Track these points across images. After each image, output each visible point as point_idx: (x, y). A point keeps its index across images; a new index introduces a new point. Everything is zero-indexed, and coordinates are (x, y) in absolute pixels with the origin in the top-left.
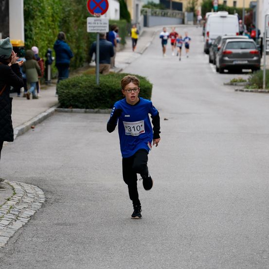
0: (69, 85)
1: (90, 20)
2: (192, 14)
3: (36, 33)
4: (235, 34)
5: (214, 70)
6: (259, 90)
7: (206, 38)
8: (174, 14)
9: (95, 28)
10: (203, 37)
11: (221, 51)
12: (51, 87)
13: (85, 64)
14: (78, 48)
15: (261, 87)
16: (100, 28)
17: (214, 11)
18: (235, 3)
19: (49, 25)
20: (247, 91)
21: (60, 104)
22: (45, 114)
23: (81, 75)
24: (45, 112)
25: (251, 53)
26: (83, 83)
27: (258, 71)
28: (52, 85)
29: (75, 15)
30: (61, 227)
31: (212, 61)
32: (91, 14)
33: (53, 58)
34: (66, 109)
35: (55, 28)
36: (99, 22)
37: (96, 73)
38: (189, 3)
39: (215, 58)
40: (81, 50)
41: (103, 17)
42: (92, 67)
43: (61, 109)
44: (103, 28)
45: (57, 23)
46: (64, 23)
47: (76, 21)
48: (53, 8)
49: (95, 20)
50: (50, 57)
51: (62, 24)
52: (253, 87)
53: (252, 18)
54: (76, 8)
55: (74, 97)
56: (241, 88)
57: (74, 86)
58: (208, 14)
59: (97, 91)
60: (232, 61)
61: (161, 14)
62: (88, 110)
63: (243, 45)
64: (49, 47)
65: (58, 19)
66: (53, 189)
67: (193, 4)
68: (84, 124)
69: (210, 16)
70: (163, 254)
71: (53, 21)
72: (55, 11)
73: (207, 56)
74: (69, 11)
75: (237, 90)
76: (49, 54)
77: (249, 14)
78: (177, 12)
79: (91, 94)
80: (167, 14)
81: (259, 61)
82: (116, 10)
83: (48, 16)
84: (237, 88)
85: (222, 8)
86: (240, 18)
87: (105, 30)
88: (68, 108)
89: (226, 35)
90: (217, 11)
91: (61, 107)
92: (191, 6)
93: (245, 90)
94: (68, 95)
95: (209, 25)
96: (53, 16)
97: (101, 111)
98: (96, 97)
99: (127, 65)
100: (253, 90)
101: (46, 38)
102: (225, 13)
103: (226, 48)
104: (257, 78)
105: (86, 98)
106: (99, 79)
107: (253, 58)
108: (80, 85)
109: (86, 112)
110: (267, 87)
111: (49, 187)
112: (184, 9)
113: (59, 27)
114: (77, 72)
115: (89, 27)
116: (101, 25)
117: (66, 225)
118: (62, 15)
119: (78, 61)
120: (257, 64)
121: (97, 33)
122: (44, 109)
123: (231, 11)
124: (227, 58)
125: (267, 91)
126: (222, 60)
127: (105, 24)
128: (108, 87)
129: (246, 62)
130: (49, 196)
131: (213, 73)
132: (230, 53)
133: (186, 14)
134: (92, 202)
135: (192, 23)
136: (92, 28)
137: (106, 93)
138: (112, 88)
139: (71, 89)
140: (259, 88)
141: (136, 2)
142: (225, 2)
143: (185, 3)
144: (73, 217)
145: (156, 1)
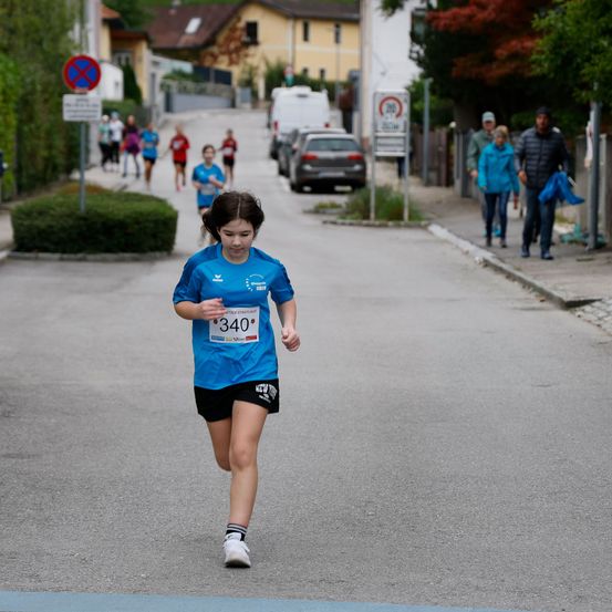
0: (33, 212)
1: (68, 99)
2: (248, 91)
4: (322, 125)
5: (287, 188)
6: (365, 222)
7: (273, 132)
8: (218, 91)
9: (78, 114)
10: (267, 130)
11: (297, 155)
13: (62, 177)
14: (50, 147)
15: (367, 217)
16: (87, 114)
17: (288, 86)
18: (322, 72)
20: (343, 224)
21: (15, 246)
23: (54, 195)
25: (351, 158)
26: (58, 209)
27: (362, 190)
29: (43, 91)
30: (14, 461)
31: (283, 172)
32: (70, 89)
33: (5, 165)
34: (27, 255)
35: (6, 114)
36: (84, 103)
38: (243, 72)
39: (288, 166)
40: (54, 152)
41: (92, 94)
42: (75, 181)
43: (19, 254)
44: (91, 114)
45: (12, 106)
46: (25, 105)
48: (4, 79)
51: (21, 106)
52: (354, 216)
54: (46, 79)
55: (41, 232)
56: (333, 218)
57: (41, 213)
58: (276, 90)
59: (82, 222)
60: (317, 173)
61: (196, 90)
62: (65, 256)
63: (337, 145)
65: (14, 98)
67: (250, 73)
68: (58, 280)
69: (280, 94)
70: (191, 509)
71: (4, 101)
72: (9, 84)
73: (274, 164)
74: (33, 83)
75: (325, 222)
78: (222, 87)
79: (71, 227)
80: (205, 90)
81: (363, 172)
82: (117, 84)
84: (325, 218)
85: (300, 80)
86: (331, 98)
87: (95, 116)
88: (30, 252)
90: (292, 85)
91: (17, 250)
92: (246, 76)
93: (340, 221)
94: (31, 229)
95: (278, 109)
96: (4, 93)
97: (91, 257)
98: (79, 234)
100: (354, 221)
102: (306, 90)
103: (308, 150)
104: (360, 201)
105: (62, 235)
106: (85, 202)
107: (352, 165)
108: (52, 212)
109: (62, 259)
110: (377, 217)
112: (235, 82)
113: (16, 111)
114: (48, 190)
115: (69, 111)
116: (89, 108)
117: (22, 458)
118: (21, 91)
119: (49, 171)
120: (359, 177)
121: (81, 123)
123: (315, 86)
124: (308, 167)
125: (377, 223)
126: (300, 171)
127: (95, 106)
128: (100, 215)
129: (340, 174)
131: (283, 192)
132: (314, 158)
134: (70, 417)
135: (248, 106)
136: (72, 114)
137: (98, 226)
138: (108, 218)
139: (36, 219)
140: (364, 218)
141: (152, 69)
142: (305, 71)
143: (237, 72)
144: (35, 443)
145: (187, 67)
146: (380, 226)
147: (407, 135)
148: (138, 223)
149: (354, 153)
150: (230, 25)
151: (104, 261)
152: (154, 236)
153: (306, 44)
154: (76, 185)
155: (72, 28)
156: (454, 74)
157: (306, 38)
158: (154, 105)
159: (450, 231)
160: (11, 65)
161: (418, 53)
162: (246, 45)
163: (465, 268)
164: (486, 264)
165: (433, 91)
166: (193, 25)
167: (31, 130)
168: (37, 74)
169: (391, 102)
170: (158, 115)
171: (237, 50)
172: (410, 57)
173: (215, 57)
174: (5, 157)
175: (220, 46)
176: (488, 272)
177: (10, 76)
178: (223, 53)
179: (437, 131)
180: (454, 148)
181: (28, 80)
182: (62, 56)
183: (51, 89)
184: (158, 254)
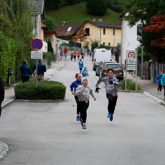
0: (21, 87)
1: (32, 52)
2: (86, 49)
3: (3, 59)
4: (110, 60)
6: (123, 91)
7: (94, 62)
8: (77, 49)
10: (92, 62)
11: (102, 69)
12: (11, 88)
16: (38, 57)
17: (98, 48)
18: (109, 44)
19: (10, 55)
21: (16, 97)
22: (8, 102)
24: (8, 101)
25: (118, 70)
26: (29, 86)
27: (122, 80)
28: (11, 87)
29: (24, 50)
30: (18, 164)
31: (97, 75)
33: (12, 72)
34: (19, 100)
35: (13, 56)
36: (37, 53)
37: (36, 80)
38: (85, 44)
39: (99, 73)
41: (39, 51)
44: (40, 57)
46: (18, 53)
47: (25, 52)
48: (12, 46)
49: (35, 53)
50: (11, 71)
51: (17, 54)
53: (119, 52)
54: (24, 46)
55: (23, 93)
57: (23, 87)
58: (95, 49)
59: (36, 90)
61: (70, 49)
62: (31, 100)
63: (114, 66)
64: (10, 66)
65: (15, 51)
66: (13, 143)
67: (87, 44)
68: (29, 108)
69: (96, 51)
71: (12, 53)
72: (14, 47)
73: (95, 72)
74: (21, 47)
76: (10, 70)
77: (117, 50)
78: (79, 48)
79: (33, 92)
80: (73, 49)
81: (123, 75)
82: (46, 47)
83: (10, 50)
85: (102, 46)
88: (20, 99)
89: (105, 61)
90: (100, 48)
91: (16, 99)
94: (21, 92)
95: (96, 55)
96: (12, 50)
97: (38, 101)
98: (35, 94)
99: (52, 76)
101: (9, 61)
102: (104, 49)
103: (105, 68)
104: (122, 84)
105: (30, 94)
106: (37, 84)
107: (119, 73)
108: (27, 87)
109: (30, 102)
110: (127, 89)
111: (11, 142)
112: (82, 47)
113: (16, 56)
115: (32, 56)
116: (39, 55)
117: (21, 164)
118: (17, 49)
122: (7, 100)
124: (105, 73)
126: (103, 74)
127: (41, 54)
128: (42, 88)
130: (11, 148)
133: (83, 49)
134: (35, 151)
136: (34, 57)
137: (41, 91)
138: (44, 89)
139: (22, 89)
140: (123, 89)
141: (56, 42)
142: (104, 43)
143: (83, 44)
144: (24, 159)
145: (67, 42)
146: (128, 92)
147: (137, 63)
148: (54, 90)
149: (120, 69)
150: (81, 29)
151: (43, 102)
152: (59, 94)
153: (104, 35)
154: (34, 78)
155: (33, 30)
156: (151, 45)
157: (104, 33)
158: (57, 54)
159: (150, 94)
160: (14, 41)
161: (140, 38)
162: (86, 35)
163: (155, 105)
164: (162, 104)
165: (144, 50)
166: (69, 29)
167: (20, 61)
168: (22, 44)
169: (132, 53)
170: (58, 57)
171: (83, 37)
172: (138, 40)
173: (76, 39)
174: (12, 70)
175: (78, 36)
176: (162, 107)
177: (14, 45)
178: (78, 38)
179: (146, 62)
180: (151, 68)
181: (19, 46)
182: (30, 39)
183: (26, 49)
184: (60, 100)
